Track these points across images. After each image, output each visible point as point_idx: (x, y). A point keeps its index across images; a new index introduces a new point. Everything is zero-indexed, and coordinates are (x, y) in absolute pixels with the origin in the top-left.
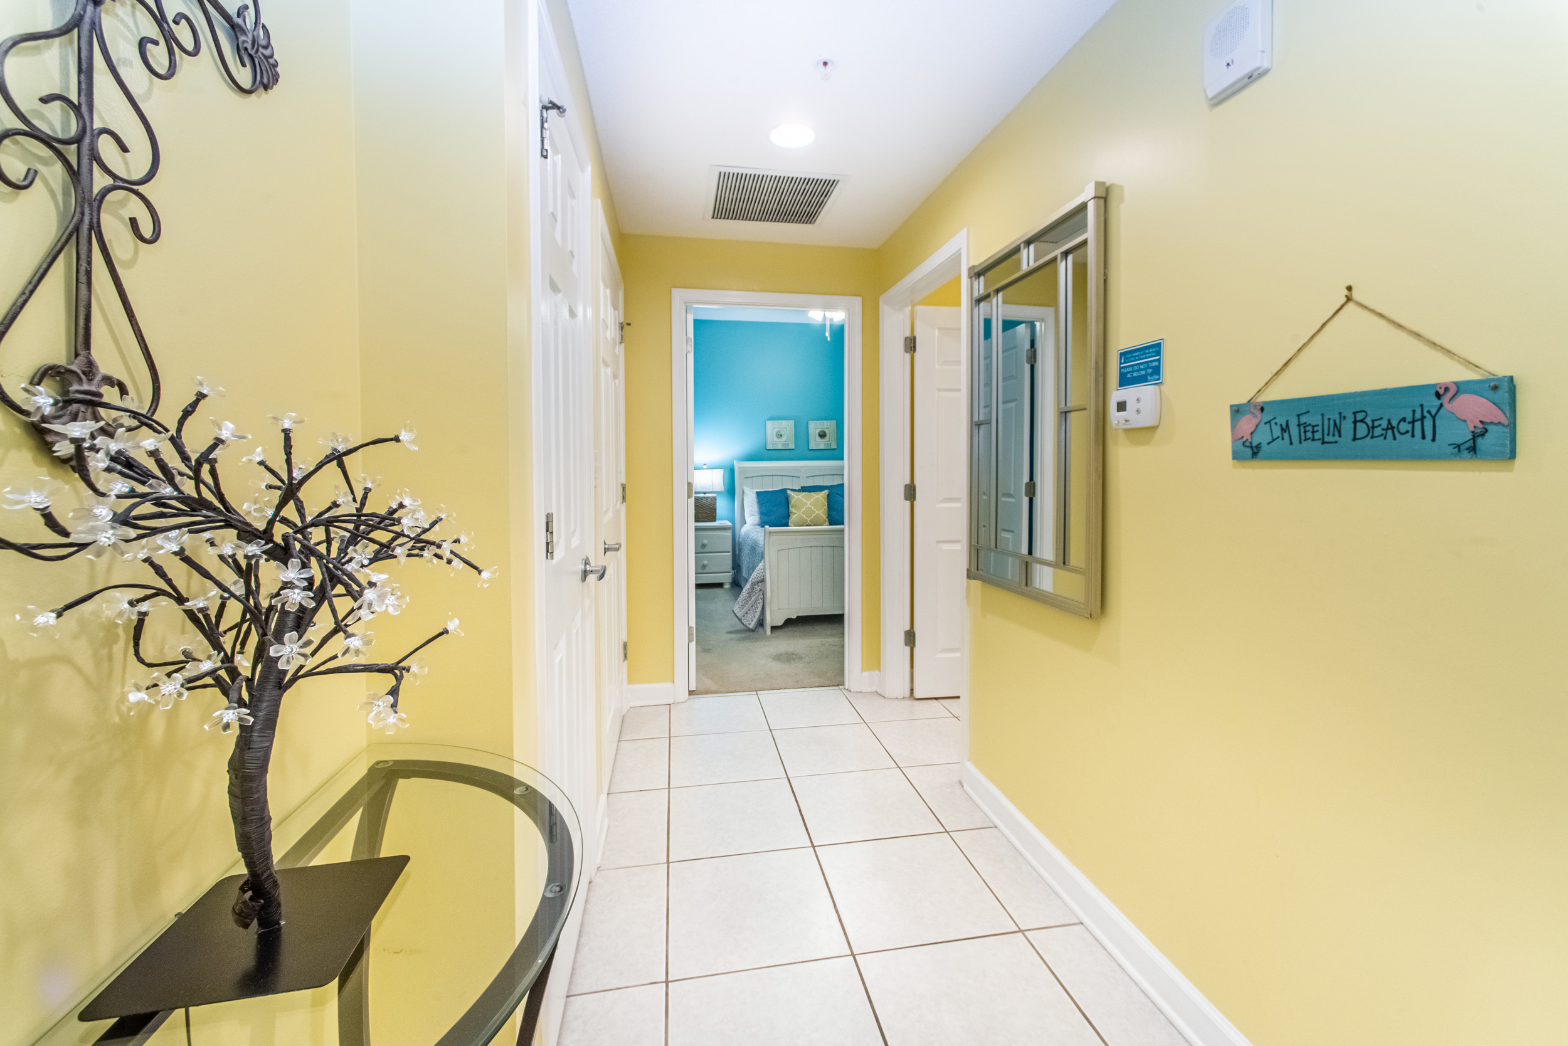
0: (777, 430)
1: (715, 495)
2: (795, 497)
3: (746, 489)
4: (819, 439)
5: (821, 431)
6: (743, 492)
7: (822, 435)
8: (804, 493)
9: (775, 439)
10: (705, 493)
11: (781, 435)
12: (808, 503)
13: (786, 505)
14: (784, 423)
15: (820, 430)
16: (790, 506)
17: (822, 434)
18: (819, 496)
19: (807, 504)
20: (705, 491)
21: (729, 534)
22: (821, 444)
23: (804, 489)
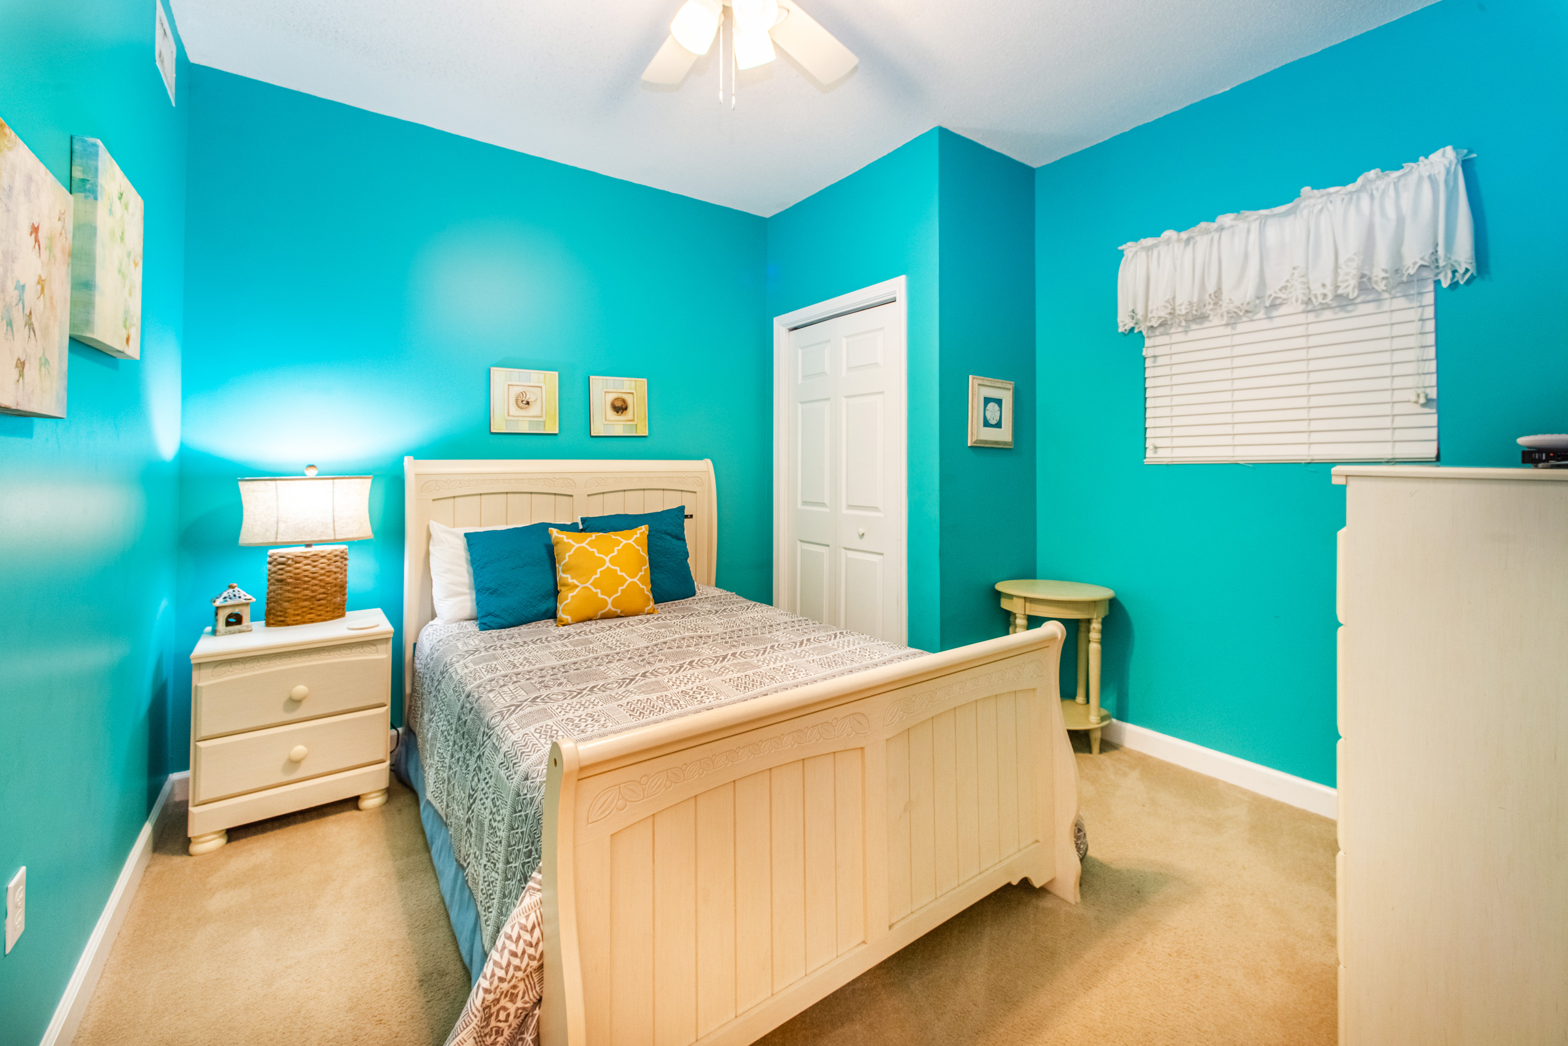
0: (520, 390)
1: (343, 547)
2: (570, 546)
3: (436, 528)
4: (611, 415)
5: (617, 399)
6: (429, 536)
7: (620, 408)
8: (594, 535)
9: (514, 410)
10: (308, 545)
11: (528, 403)
12: (607, 559)
13: (548, 566)
14: (536, 377)
15: (615, 396)
16: (559, 568)
17: (618, 404)
18: (631, 541)
19: (604, 562)
20: (308, 538)
21: (384, 655)
22: (617, 425)
23: (590, 525)
